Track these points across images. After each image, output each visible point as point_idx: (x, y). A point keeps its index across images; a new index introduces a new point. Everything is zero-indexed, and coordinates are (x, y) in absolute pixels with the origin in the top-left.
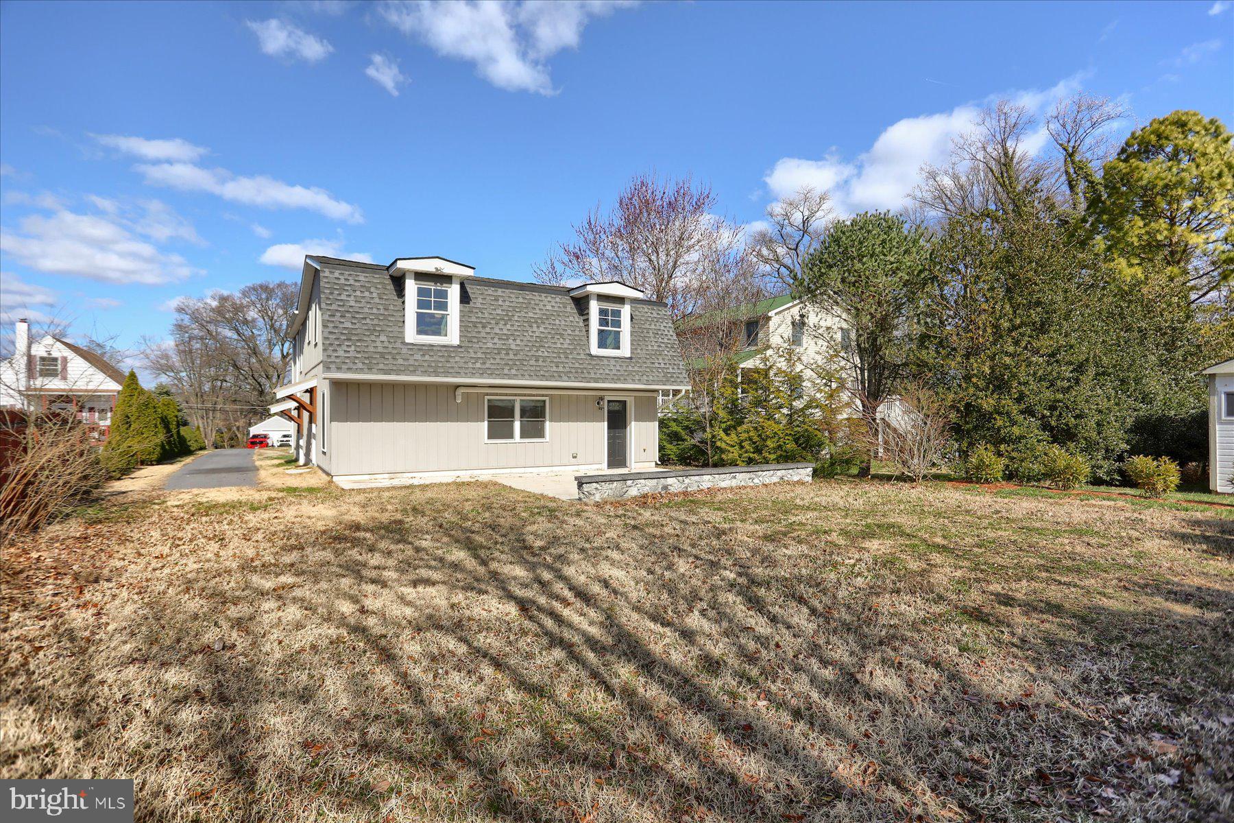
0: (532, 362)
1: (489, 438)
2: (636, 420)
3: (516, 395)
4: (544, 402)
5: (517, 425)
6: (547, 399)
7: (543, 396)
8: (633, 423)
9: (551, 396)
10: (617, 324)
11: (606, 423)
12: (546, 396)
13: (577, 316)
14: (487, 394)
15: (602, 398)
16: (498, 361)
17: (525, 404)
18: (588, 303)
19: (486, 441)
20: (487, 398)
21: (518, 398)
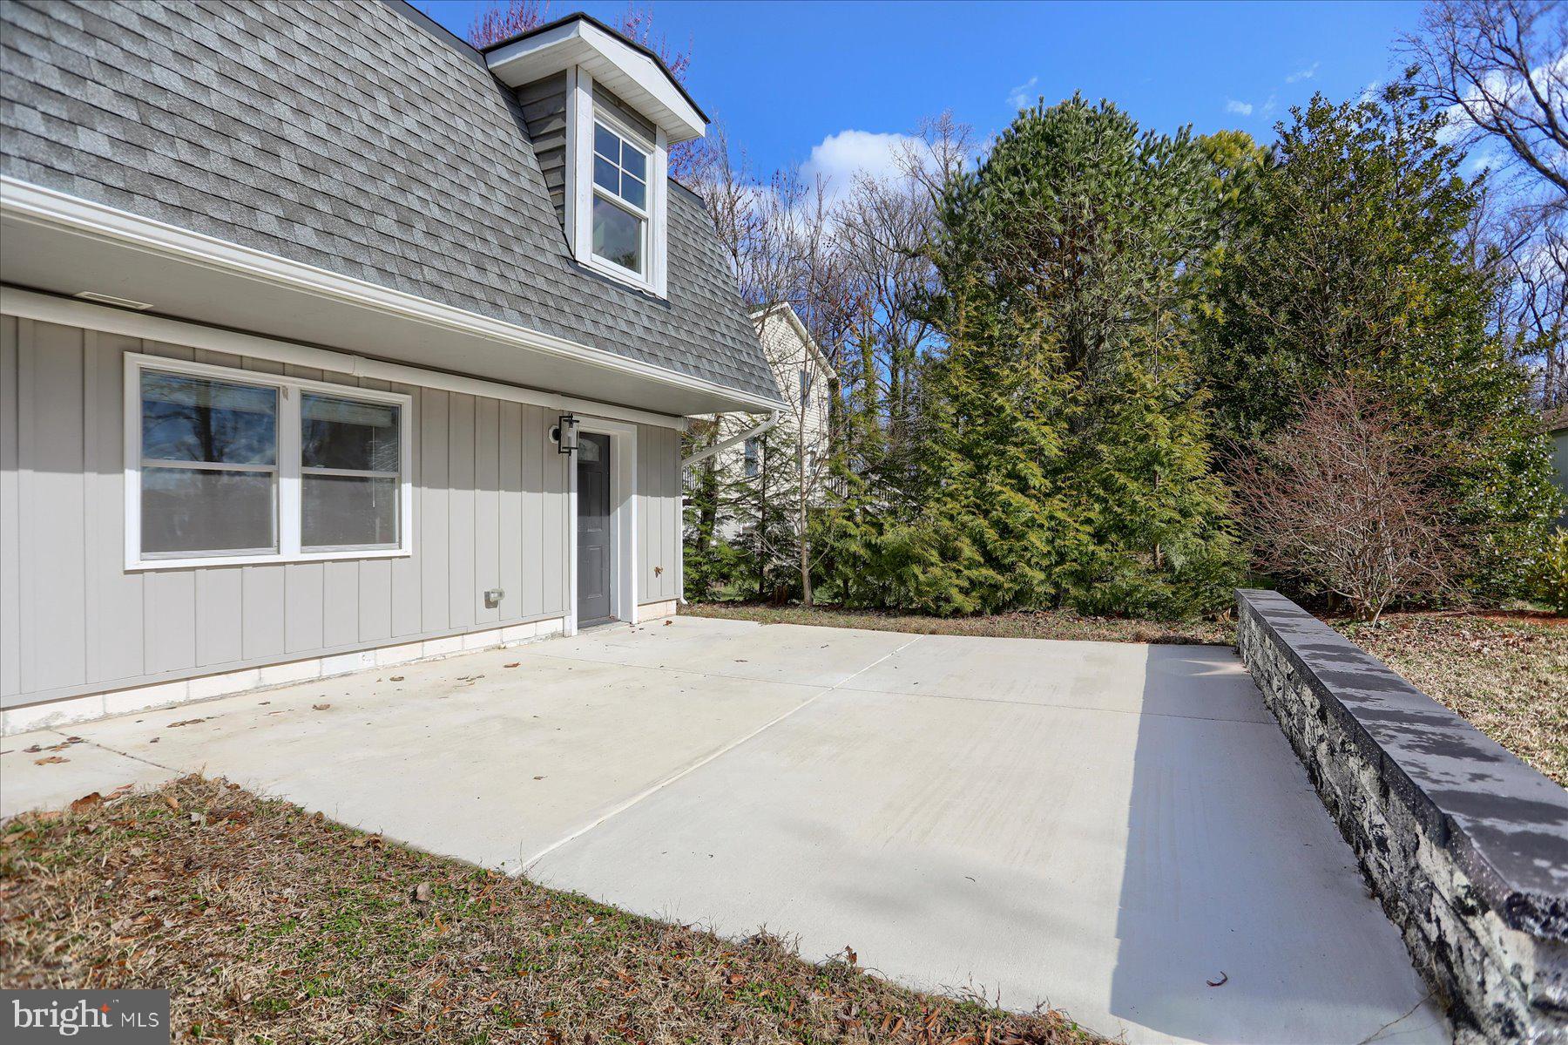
0: (386, 224)
1: (151, 543)
2: (639, 493)
3: (282, 369)
4: (394, 412)
5: (289, 494)
6: (404, 400)
7: (390, 387)
8: (634, 497)
9: (419, 393)
10: (635, 192)
11: (574, 496)
12: (402, 389)
13: (517, 139)
14: (141, 346)
15: (569, 419)
16: (217, 163)
17: (323, 414)
18: (563, 95)
19: (134, 557)
20: (134, 362)
21: (294, 386)
